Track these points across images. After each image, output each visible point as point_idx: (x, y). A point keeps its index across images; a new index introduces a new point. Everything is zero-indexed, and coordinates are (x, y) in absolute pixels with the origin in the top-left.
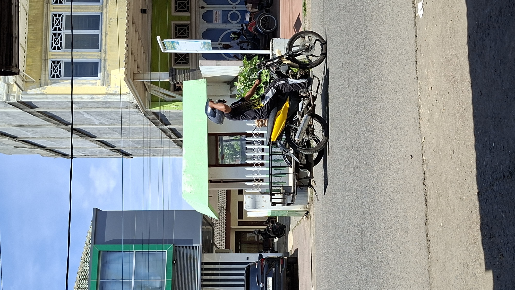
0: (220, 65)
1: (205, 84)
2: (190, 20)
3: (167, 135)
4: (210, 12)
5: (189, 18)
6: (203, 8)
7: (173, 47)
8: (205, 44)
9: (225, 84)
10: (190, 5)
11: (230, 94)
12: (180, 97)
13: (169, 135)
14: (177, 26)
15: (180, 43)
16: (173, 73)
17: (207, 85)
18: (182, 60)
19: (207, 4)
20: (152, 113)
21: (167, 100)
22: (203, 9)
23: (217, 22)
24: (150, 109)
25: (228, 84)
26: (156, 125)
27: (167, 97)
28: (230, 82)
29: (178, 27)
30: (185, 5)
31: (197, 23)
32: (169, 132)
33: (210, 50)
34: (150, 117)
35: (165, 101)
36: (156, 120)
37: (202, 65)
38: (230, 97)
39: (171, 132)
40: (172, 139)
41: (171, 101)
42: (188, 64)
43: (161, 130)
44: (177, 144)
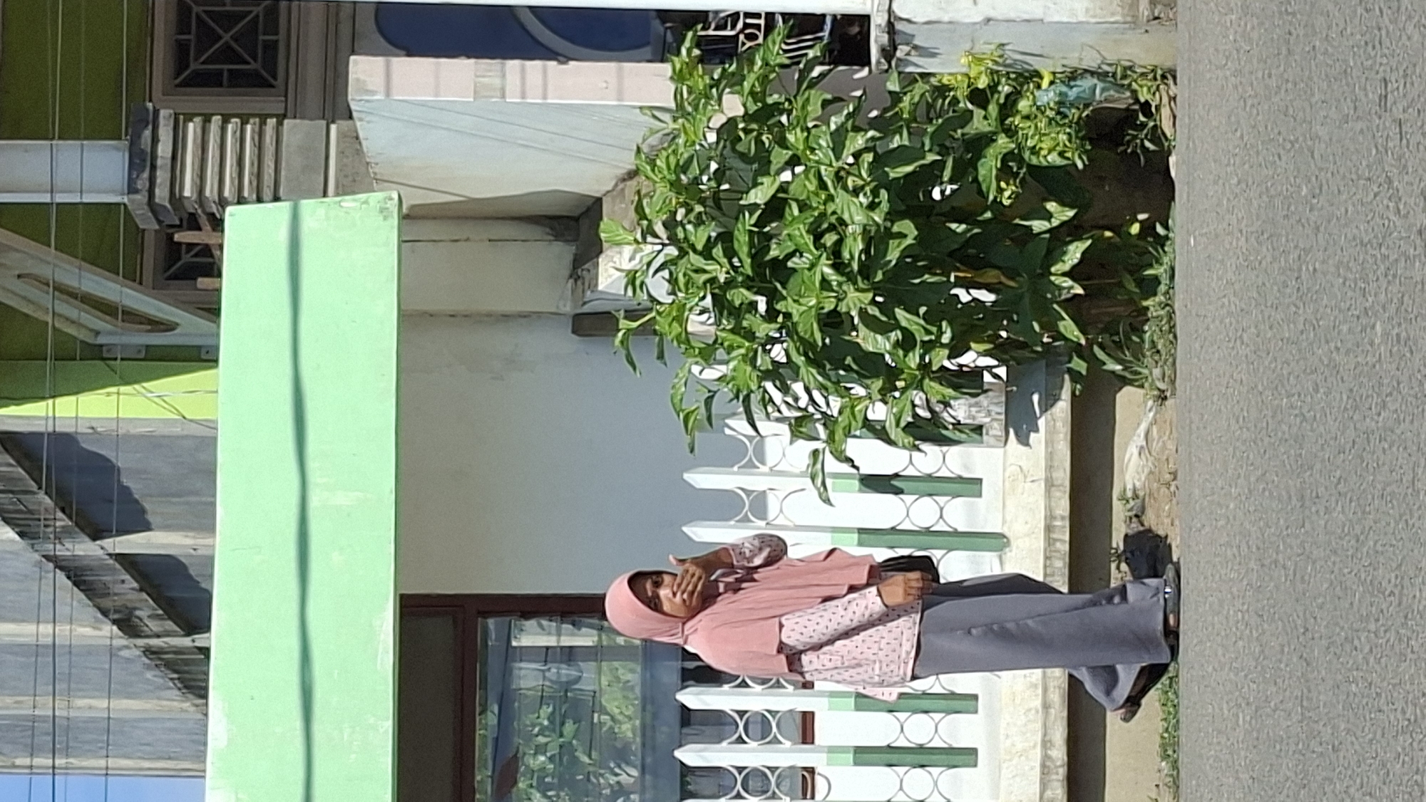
1: (389, 232)
3: (105, 613)
9: (536, 231)
11: (568, 308)
12: (204, 324)
13: (116, 611)
16: (157, 150)
17: (401, 242)
18: (228, 54)
21: (111, 347)
25: (558, 236)
26: (21, 534)
27: (109, 327)
28: (576, 219)
32: (118, 588)
35: (96, 353)
38: (574, 332)
39: (135, 585)
40: (141, 642)
41: (142, 355)
42: (272, 86)
43: (62, 568)
44: (175, 676)
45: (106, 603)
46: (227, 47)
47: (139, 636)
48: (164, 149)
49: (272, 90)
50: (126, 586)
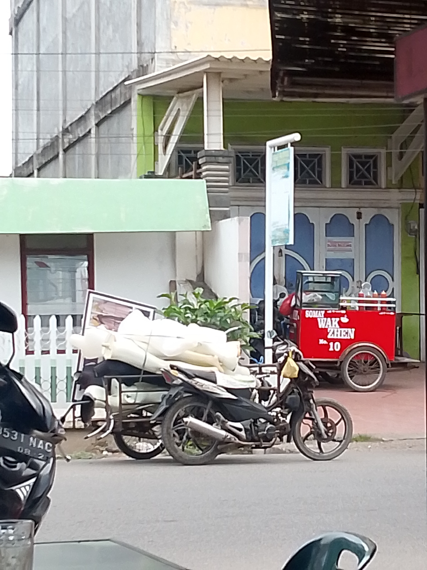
0: (240, 260)
1: (199, 228)
2: (331, 188)
3: (71, 125)
4: (350, 230)
5: (336, 185)
6: (359, 216)
7: (278, 165)
8: (284, 232)
9: (200, 270)
10: (364, 186)
11: (177, 279)
13: (71, 129)
14: (320, 157)
15: (285, 179)
16: (221, 158)
17: (196, 231)
18: (246, 168)
19: (366, 225)
20: (128, 99)
22: (356, 215)
23: (329, 246)
24: (137, 96)
25: (198, 276)
26: (97, 103)
28: (203, 281)
29: (316, 160)
30: (363, 176)
31: (326, 202)
32: (79, 130)
33: (273, 241)
34: (118, 91)
35: (156, 130)
36: (111, 106)
37: (239, 224)
38: (171, 281)
39: (81, 135)
40: (60, 136)
41: (156, 144)
42: (237, 181)
43: (86, 113)
44: (49, 145)
45: (74, 126)
46: (248, 167)
47: (63, 135)
48: (221, 159)
49: (236, 181)
50: (80, 132)
